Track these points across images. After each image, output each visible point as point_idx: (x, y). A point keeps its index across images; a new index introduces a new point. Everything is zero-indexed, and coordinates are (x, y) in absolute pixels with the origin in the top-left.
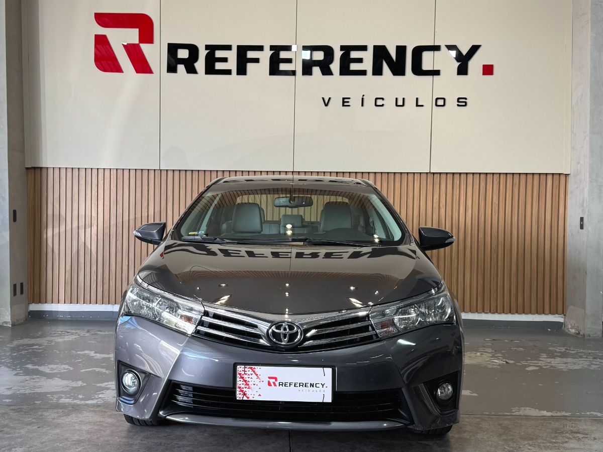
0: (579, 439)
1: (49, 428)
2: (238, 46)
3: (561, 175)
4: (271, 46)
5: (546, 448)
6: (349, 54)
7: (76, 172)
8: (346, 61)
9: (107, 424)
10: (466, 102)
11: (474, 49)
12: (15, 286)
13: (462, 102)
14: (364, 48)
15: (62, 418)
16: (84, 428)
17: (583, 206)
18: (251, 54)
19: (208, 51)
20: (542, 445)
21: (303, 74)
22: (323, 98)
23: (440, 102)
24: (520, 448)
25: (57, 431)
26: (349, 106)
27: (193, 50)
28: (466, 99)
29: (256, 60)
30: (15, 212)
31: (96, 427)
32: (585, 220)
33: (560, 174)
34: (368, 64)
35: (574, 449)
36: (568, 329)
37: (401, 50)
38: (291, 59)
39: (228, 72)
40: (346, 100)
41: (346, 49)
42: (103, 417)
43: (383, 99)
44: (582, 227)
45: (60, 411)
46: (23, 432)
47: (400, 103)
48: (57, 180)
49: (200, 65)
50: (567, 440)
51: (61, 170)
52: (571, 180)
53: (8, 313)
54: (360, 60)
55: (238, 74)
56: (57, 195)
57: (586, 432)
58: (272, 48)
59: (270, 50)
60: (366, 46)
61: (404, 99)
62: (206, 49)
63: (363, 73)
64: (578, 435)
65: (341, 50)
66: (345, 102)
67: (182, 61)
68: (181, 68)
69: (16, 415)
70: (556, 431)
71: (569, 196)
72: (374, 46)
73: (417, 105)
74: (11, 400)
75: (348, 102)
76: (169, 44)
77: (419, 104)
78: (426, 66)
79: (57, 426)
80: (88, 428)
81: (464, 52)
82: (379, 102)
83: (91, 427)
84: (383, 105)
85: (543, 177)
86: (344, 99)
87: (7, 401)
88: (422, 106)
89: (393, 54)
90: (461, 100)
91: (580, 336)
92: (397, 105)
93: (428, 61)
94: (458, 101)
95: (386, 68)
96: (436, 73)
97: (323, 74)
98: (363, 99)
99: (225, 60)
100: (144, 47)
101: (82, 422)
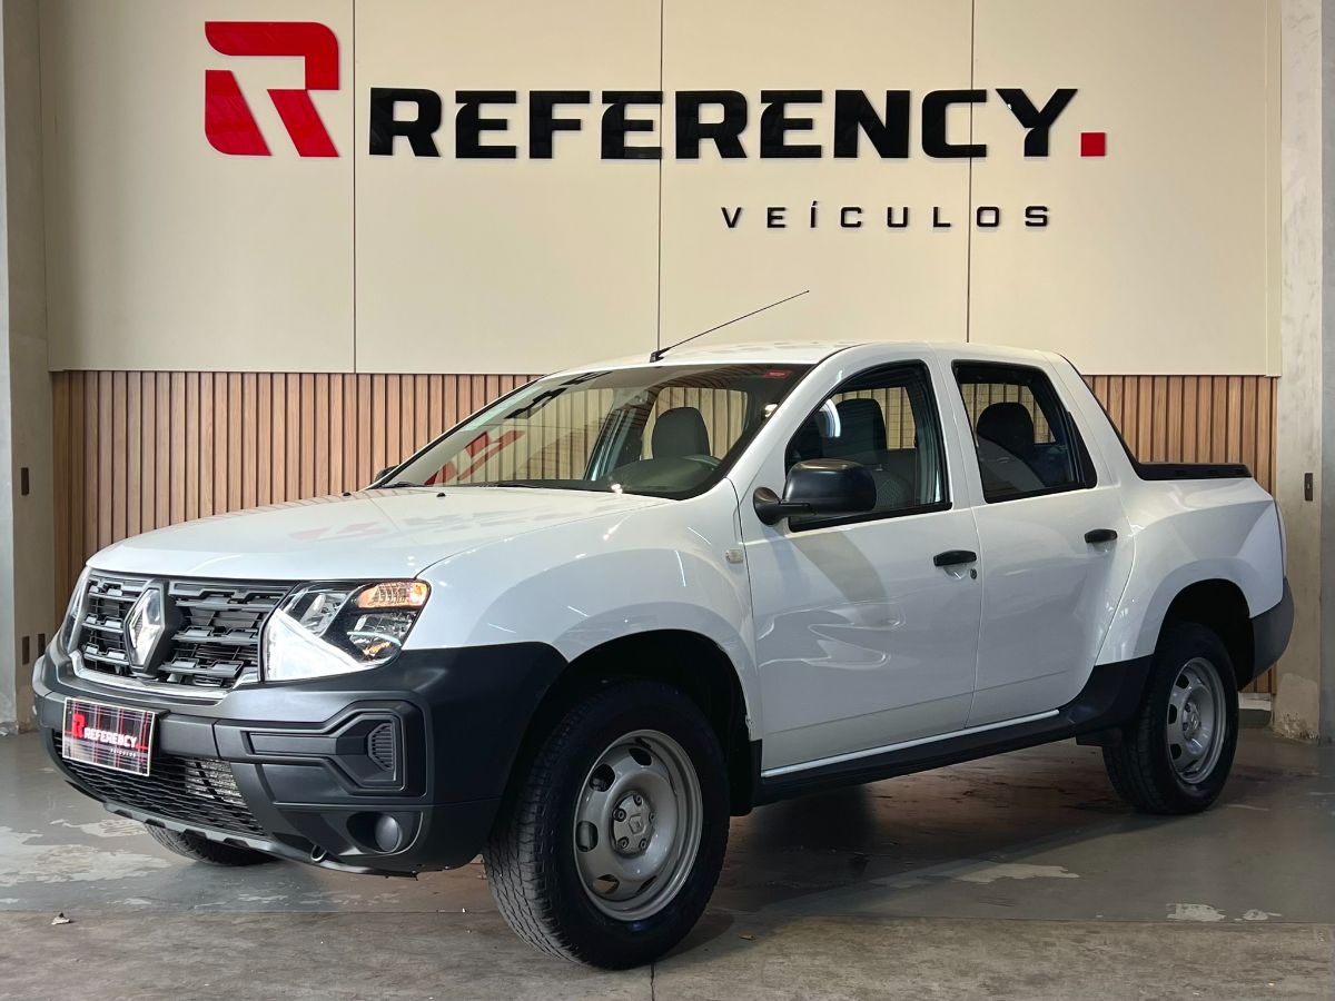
0: (1308, 973)
1: (102, 962)
2: (533, 94)
3: (1260, 380)
4: (604, 93)
5: (1233, 993)
6: (781, 111)
7: (164, 379)
8: (774, 126)
9: (234, 953)
10: (1045, 217)
11: (1062, 98)
12: (26, 640)
13: (1037, 217)
14: (814, 97)
15: (134, 939)
16: (182, 960)
17: (1310, 447)
18: (561, 112)
19: (463, 105)
20: (1224, 986)
21: (678, 157)
22: (724, 210)
23: (987, 217)
24: (1173, 993)
25: (121, 968)
26: (783, 226)
27: (429, 103)
28: (1045, 209)
29: (574, 125)
30: (25, 472)
31: (210, 960)
32: (1317, 480)
33: (1258, 377)
34: (823, 133)
35: (1295, 995)
36: (1281, 724)
37: (899, 101)
38: (651, 122)
39: (508, 152)
40: (776, 214)
41: (776, 100)
42: (226, 937)
43: (859, 210)
44: (1309, 496)
45: (129, 922)
46: (42, 973)
47: (898, 219)
48: (121, 399)
49: (445, 137)
50: (1280, 975)
51: (131, 376)
52: (1282, 390)
53: (10, 704)
54: (806, 124)
55: (531, 157)
56: (120, 436)
57: (1324, 956)
58: (607, 97)
59: (604, 102)
60: (820, 92)
61: (906, 210)
62: (457, 102)
63: (813, 152)
64: (1305, 963)
65: (764, 100)
66: (773, 218)
67: (404, 129)
68: (402, 144)
69: (28, 934)
70: (1253, 954)
71: (1279, 425)
72: (838, 93)
73: (936, 224)
74: (16, 900)
75: (781, 218)
76: (373, 90)
77: (941, 221)
78: (955, 136)
79: (122, 956)
80: (191, 961)
81: (1040, 105)
82: (852, 218)
83: (198, 959)
84: (859, 224)
85: (1220, 386)
86: (771, 210)
87: (9, 901)
88: (948, 225)
89: (880, 108)
90: (1034, 212)
91: (1309, 742)
92: (890, 224)
93: (959, 125)
94: (1028, 215)
95: (864, 141)
96: (978, 151)
97: (724, 155)
98: (813, 210)
99: (501, 125)
100: (319, 98)
101: (179, 948)
